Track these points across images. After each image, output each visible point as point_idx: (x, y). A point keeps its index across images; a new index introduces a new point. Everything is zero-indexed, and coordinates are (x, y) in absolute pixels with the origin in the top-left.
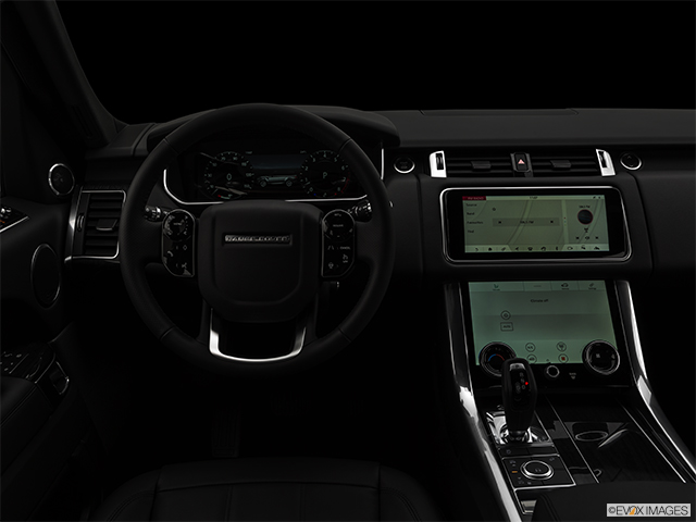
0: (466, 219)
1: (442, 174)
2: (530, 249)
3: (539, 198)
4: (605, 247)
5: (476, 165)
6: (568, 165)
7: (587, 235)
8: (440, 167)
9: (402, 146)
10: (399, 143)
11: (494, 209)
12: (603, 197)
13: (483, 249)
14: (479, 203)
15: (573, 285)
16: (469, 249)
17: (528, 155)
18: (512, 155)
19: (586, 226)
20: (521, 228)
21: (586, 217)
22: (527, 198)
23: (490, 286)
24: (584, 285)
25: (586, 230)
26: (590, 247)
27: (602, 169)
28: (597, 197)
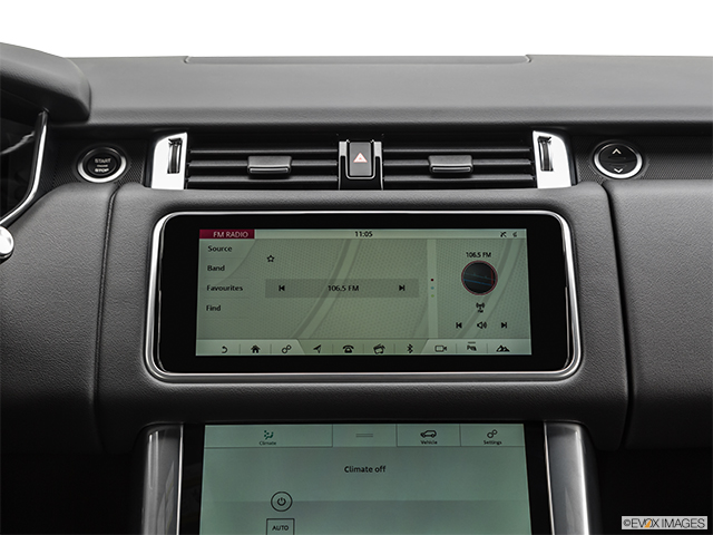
0: (205, 279)
1: (176, 182)
2: (348, 348)
3: (378, 234)
4: (521, 346)
5: (255, 164)
6: (466, 163)
7: (482, 318)
8: (173, 169)
9: (93, 121)
10: (86, 117)
11: (271, 259)
12: (522, 233)
13: (239, 347)
14: (236, 244)
15: (447, 434)
16: (206, 347)
17: (378, 146)
18: (343, 146)
19: (480, 298)
20: (329, 301)
21: (480, 278)
22: (349, 234)
23: (254, 434)
24: (476, 433)
25: (481, 306)
26: (487, 346)
27: (541, 175)
28: (509, 233)
